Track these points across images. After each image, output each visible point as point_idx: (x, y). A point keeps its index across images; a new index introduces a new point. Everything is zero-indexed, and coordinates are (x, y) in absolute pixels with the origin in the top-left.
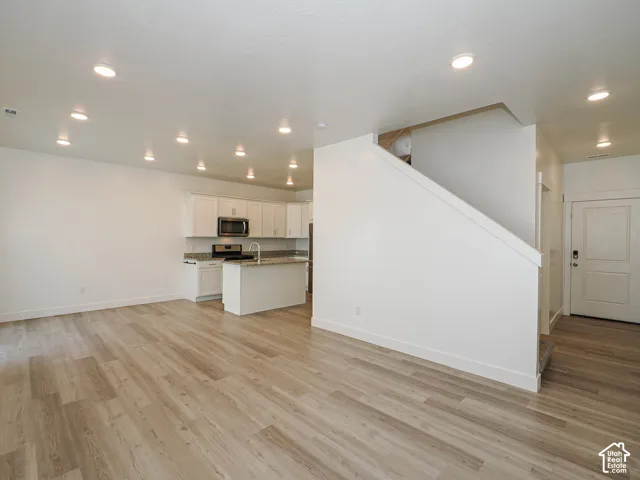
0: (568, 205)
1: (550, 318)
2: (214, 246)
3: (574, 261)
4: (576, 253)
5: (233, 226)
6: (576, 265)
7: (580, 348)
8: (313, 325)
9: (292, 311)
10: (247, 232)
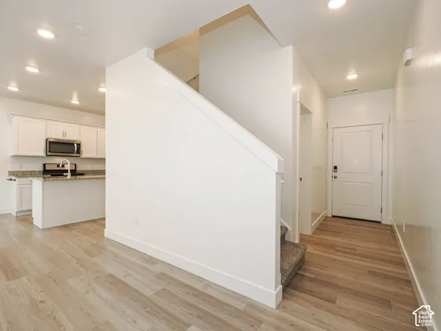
0: (330, 130)
1: (312, 222)
2: (44, 165)
3: (335, 174)
4: (335, 168)
5: (59, 147)
6: (336, 177)
7: (332, 247)
8: (106, 236)
9: (100, 222)
10: (78, 152)
